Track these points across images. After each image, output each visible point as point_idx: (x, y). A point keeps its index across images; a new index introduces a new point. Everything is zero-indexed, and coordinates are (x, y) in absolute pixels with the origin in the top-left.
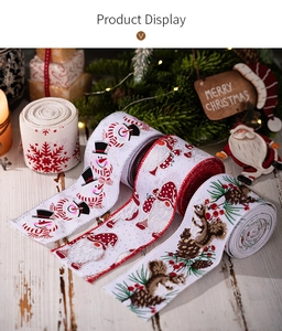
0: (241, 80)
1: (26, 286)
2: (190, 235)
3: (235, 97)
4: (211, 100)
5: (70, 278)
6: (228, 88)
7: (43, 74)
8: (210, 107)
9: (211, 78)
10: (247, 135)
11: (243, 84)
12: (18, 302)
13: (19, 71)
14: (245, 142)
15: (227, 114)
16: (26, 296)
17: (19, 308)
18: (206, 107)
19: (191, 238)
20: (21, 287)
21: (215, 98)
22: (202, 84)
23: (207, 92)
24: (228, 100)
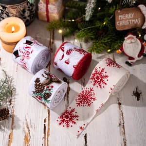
0: (139, 13)
1: (28, 128)
2: (39, 81)
3: (133, 21)
4: (121, 20)
5: (49, 125)
6: (131, 16)
7: (45, 9)
8: (119, 23)
9: (125, 9)
10: (133, 41)
11: (140, 15)
12: (24, 138)
13: (32, 9)
14: (131, 45)
15: (126, 28)
16: (28, 134)
17: (24, 141)
18: (117, 23)
19: (40, 82)
20: (26, 128)
21: (123, 20)
22: (119, 11)
23: (120, 16)
24: (129, 22)
